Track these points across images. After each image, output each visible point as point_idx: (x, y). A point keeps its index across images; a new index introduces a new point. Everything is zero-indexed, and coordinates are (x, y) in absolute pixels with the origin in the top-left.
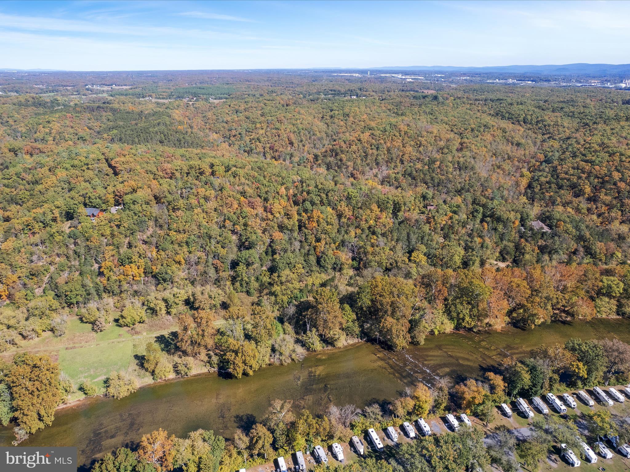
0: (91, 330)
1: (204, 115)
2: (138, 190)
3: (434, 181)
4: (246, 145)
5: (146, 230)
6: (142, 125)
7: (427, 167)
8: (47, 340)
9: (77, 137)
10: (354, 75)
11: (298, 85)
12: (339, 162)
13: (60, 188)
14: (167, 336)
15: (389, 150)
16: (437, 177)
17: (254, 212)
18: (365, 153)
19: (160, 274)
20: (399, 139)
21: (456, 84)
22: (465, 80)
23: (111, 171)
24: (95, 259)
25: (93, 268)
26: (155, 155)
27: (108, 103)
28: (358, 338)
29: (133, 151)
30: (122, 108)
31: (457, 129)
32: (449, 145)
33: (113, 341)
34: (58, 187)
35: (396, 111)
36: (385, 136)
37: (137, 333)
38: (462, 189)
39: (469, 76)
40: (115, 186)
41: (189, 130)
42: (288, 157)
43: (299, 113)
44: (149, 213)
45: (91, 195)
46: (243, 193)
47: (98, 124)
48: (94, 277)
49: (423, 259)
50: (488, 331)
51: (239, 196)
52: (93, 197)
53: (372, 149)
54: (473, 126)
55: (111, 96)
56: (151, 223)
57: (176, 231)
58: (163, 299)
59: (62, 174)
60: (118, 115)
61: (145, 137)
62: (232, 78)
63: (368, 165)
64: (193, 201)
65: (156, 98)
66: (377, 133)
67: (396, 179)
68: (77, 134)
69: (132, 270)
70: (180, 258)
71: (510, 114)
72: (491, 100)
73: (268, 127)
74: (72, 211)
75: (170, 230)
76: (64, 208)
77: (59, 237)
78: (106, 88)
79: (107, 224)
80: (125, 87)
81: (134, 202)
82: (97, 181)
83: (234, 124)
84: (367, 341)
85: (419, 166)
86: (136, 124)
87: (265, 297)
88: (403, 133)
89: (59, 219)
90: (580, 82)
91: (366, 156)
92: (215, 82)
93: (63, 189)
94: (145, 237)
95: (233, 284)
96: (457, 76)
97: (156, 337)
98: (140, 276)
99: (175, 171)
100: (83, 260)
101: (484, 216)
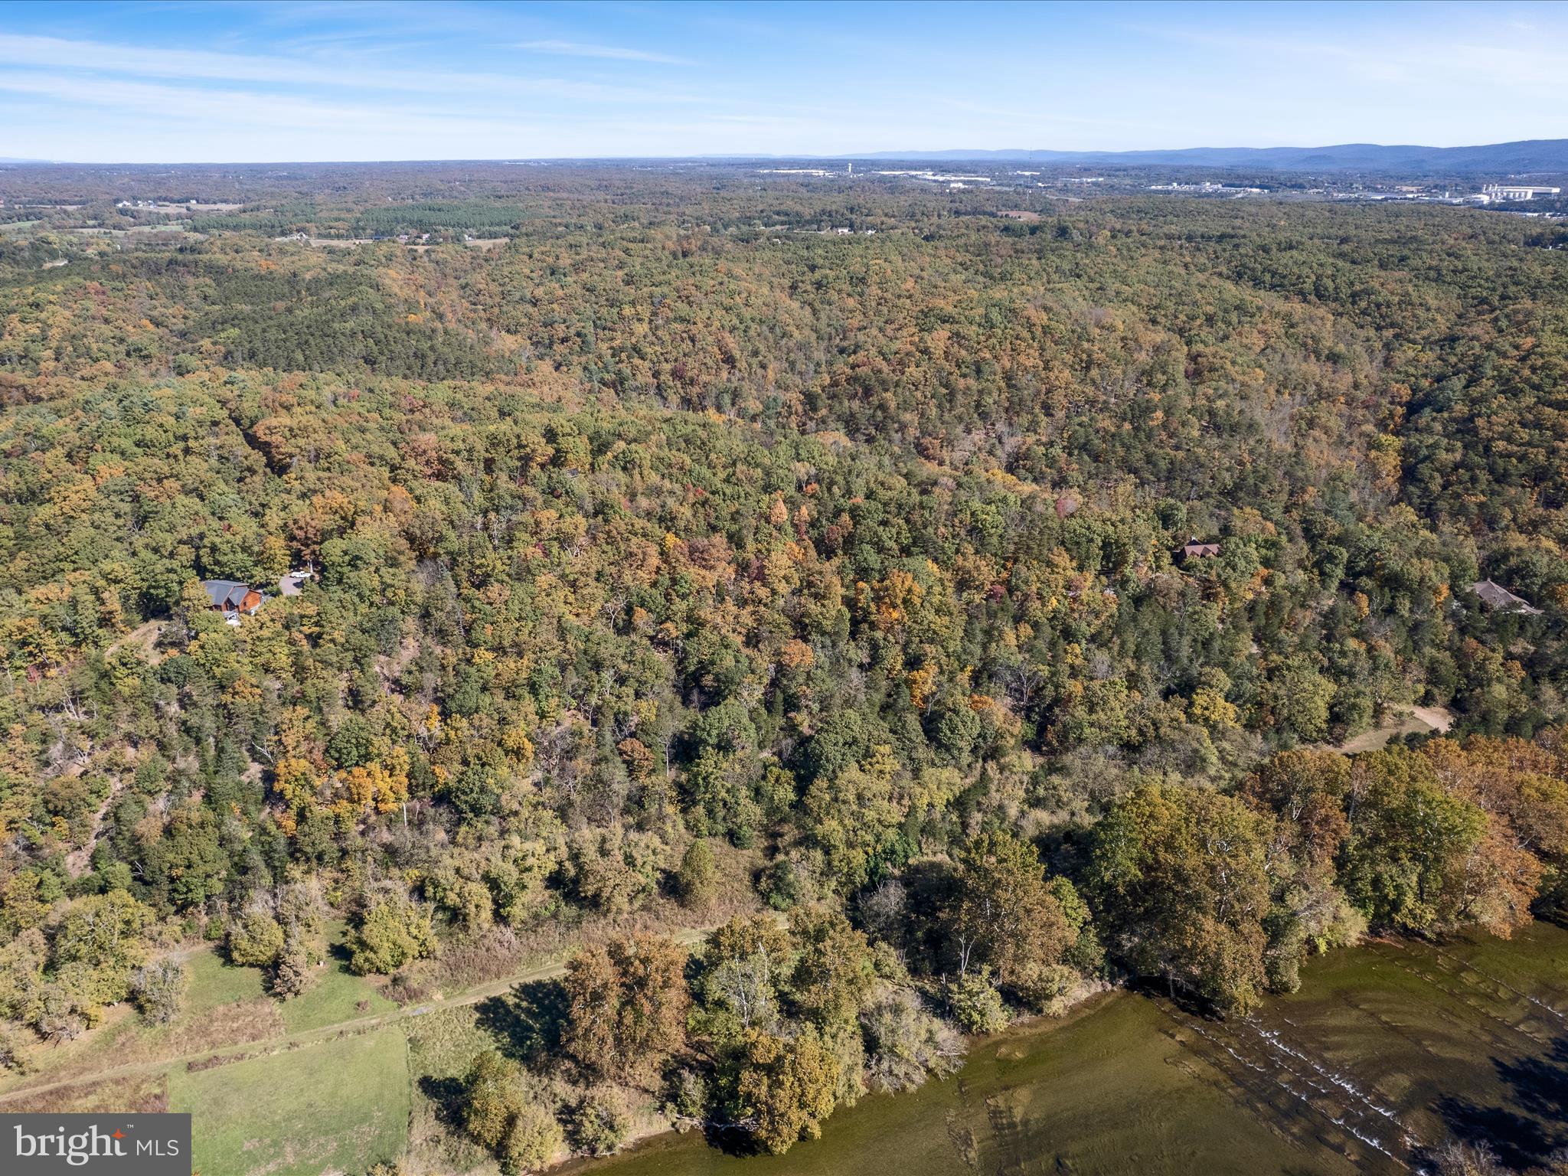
0: (260, 990)
1: (463, 281)
2: (359, 520)
3: (1155, 465)
4: (606, 367)
5: (397, 647)
6: (303, 313)
7: (1127, 426)
8: (121, 1039)
9: (122, 348)
10: (814, 172)
11: (681, 199)
12: (879, 413)
13: (108, 513)
14: (511, 1001)
15: (1008, 377)
16: (1165, 454)
17: (711, 578)
18: (946, 386)
19: (464, 793)
20: (1029, 346)
21: (1077, 194)
22: (1094, 184)
23: (257, 458)
24: (252, 751)
25: (244, 779)
26: (374, 406)
27: (193, 250)
28: (1101, 978)
29: (311, 394)
30: (239, 265)
31: (1165, 316)
32: (1166, 363)
33: (343, 1026)
34: (102, 510)
35: (981, 267)
36: (993, 340)
37: (414, 995)
38: (1238, 487)
39: (1101, 175)
40: (285, 508)
41: (438, 325)
42: (727, 399)
43: (730, 274)
44: (401, 593)
45: (217, 540)
46: (667, 520)
47: (178, 309)
48: (252, 808)
49: (1226, 713)
50: (1463, 933)
51: (658, 531)
52: (225, 548)
53: (964, 376)
54: (1210, 309)
55: (195, 229)
56: (411, 624)
57: (493, 649)
58: (486, 878)
59: (111, 469)
60: (233, 285)
61: (324, 348)
62: (505, 182)
63: (960, 419)
64: (527, 549)
65: (320, 236)
66: (972, 331)
67: (1052, 462)
68: (122, 340)
69: (375, 782)
70: (515, 735)
71: (1274, 274)
72: (1203, 237)
73: (654, 314)
74: (162, 592)
75: (477, 646)
76: (134, 580)
77: (129, 681)
78: (172, 209)
79: (279, 634)
80: (224, 207)
81: (354, 562)
82: (224, 492)
83: (555, 306)
84: (1131, 987)
85: (1106, 423)
86: (290, 310)
87: (794, 854)
88: (1038, 332)
89: (120, 617)
90: (1377, 191)
91: (951, 396)
92: (460, 192)
93: (118, 516)
94: (396, 671)
95: (684, 811)
96: (1071, 175)
97: (477, 1008)
98: (398, 799)
99: (452, 457)
100: (212, 752)
101: (1351, 570)
